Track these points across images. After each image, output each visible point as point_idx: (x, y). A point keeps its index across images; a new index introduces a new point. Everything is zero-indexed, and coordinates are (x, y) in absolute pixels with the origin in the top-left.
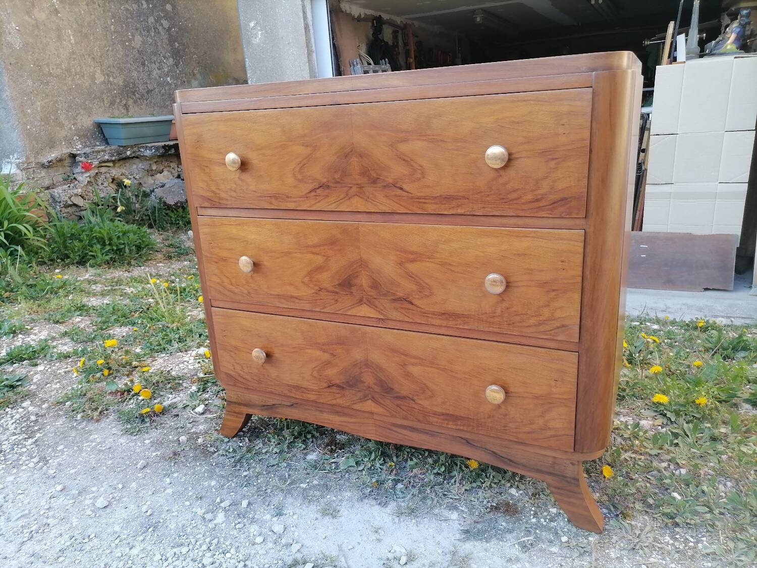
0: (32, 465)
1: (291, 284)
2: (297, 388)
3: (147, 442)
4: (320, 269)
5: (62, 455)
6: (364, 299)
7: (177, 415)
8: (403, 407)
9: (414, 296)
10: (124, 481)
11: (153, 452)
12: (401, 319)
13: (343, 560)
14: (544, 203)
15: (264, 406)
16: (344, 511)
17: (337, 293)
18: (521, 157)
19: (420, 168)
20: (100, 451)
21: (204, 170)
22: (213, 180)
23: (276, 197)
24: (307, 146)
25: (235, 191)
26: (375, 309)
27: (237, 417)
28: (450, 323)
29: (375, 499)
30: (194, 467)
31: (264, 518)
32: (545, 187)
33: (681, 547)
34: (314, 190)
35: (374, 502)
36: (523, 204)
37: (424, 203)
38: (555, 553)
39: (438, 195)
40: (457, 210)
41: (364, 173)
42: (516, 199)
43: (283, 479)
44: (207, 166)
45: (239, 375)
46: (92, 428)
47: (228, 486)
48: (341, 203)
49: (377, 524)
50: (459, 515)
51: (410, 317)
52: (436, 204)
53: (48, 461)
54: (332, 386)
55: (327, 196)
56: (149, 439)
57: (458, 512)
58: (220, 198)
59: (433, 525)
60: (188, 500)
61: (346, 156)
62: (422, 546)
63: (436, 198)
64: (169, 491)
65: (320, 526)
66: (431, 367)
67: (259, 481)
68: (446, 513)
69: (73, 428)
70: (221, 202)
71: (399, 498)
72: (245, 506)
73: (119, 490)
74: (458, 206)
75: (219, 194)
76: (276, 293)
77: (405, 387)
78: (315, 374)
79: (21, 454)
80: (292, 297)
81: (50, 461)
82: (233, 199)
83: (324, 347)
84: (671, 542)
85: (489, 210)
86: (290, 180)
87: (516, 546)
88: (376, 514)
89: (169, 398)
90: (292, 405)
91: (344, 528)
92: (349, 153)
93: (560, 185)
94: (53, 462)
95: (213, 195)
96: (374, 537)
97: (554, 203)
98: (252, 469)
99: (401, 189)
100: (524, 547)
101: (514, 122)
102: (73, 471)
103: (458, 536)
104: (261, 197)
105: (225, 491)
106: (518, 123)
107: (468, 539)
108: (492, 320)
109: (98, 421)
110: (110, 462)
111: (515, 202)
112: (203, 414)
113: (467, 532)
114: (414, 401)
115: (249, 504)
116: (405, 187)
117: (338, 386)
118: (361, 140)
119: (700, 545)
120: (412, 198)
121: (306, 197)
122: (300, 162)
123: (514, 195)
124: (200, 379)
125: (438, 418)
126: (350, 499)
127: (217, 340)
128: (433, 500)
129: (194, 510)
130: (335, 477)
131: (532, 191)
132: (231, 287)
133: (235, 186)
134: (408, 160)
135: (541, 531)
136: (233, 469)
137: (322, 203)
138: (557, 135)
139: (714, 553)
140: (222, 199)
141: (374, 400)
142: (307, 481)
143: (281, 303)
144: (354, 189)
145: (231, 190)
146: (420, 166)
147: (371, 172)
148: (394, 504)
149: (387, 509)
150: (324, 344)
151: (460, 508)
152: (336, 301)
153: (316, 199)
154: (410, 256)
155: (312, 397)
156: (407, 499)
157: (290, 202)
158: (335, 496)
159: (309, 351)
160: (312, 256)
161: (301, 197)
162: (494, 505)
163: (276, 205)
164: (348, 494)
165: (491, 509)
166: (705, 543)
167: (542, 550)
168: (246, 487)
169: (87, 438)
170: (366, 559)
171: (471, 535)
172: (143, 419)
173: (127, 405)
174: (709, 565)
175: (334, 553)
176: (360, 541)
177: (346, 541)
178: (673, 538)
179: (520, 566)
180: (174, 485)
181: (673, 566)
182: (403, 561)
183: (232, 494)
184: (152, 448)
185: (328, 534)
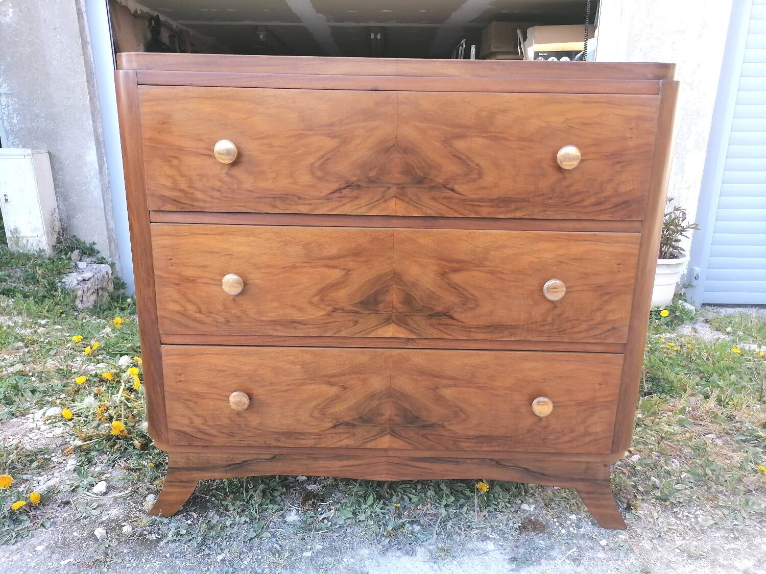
1: (294, 306)
2: (289, 434)
3: (40, 548)
4: (335, 286)
6: (393, 317)
8: (428, 437)
9: (456, 310)
11: (59, 560)
12: (437, 337)
14: (607, 206)
15: (229, 465)
17: (357, 312)
18: (587, 160)
19: (477, 167)
21: (170, 161)
22: (182, 175)
23: (284, 198)
24: (334, 137)
25: (219, 191)
26: (405, 328)
27: (184, 487)
28: (495, 336)
29: (399, 549)
32: (609, 190)
33: (688, 524)
34: (339, 190)
35: (399, 553)
36: (586, 207)
37: (479, 206)
38: (604, 559)
39: (495, 197)
40: (515, 213)
41: (408, 170)
42: (579, 202)
43: (276, 553)
44: (175, 157)
45: (200, 431)
48: (374, 207)
50: (494, 544)
51: (449, 332)
52: (492, 207)
54: (340, 425)
55: (356, 198)
56: (40, 544)
57: (491, 541)
58: (193, 200)
59: (476, 562)
61: (387, 150)
63: (492, 200)
66: (467, 387)
67: (245, 562)
68: (481, 545)
70: (194, 203)
71: (423, 541)
74: (517, 209)
75: (192, 194)
76: (270, 319)
77: (436, 413)
78: (316, 414)
82: (216, 201)
83: (332, 379)
85: (550, 213)
86: (305, 178)
87: (567, 561)
88: (409, 565)
89: (39, 481)
90: (274, 457)
92: (390, 148)
93: (624, 188)
95: (181, 194)
97: (615, 207)
98: (227, 551)
99: (453, 190)
100: (576, 560)
101: (584, 124)
104: (259, 198)
106: (588, 124)
107: (519, 568)
108: (542, 328)
111: (578, 205)
112: (106, 493)
113: (513, 560)
114: (443, 427)
116: (457, 188)
117: (347, 424)
118: (409, 132)
119: (700, 519)
120: (465, 200)
121: (327, 198)
122: (323, 156)
123: (577, 198)
124: (78, 449)
125: (470, 442)
126: (370, 557)
127: (166, 389)
128: (459, 534)
130: (337, 535)
131: (596, 194)
132: (198, 315)
133: (219, 184)
134: (464, 158)
135: (578, 540)
136: (199, 556)
137: (348, 206)
138: (625, 138)
139: (716, 524)
140: (197, 200)
141: (393, 433)
142: (309, 547)
143: (276, 330)
144: (393, 190)
145: (213, 188)
146: (477, 165)
147: (417, 171)
148: (423, 549)
149: (418, 557)
150: (333, 376)
151: (490, 536)
152: (356, 322)
153: (340, 201)
154: (455, 265)
155: (309, 442)
156: (432, 541)
157: (303, 204)
158: (352, 558)
159: (312, 387)
160: (327, 270)
161: (319, 199)
162: (520, 525)
163: (281, 207)
164: (365, 552)
165: (520, 530)
166: (701, 516)
167: (591, 559)
168: (233, 573)
171: (519, 561)
172: (15, 518)
174: (718, 535)
178: (677, 518)
181: (695, 543)
184: (55, 556)
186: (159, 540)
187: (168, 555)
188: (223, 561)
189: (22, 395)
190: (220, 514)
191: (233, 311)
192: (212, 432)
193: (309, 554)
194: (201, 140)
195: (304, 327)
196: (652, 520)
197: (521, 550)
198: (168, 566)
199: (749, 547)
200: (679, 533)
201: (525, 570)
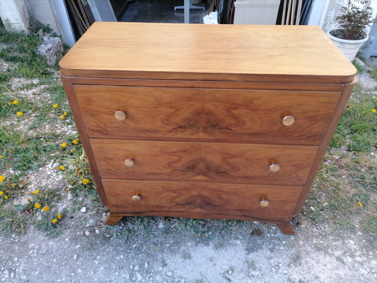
0: (6, 276)
1: (157, 168)
2: (158, 207)
3: (67, 240)
4: (175, 162)
5: (21, 264)
6: (201, 173)
7: (72, 217)
8: (215, 209)
9: (229, 171)
10: (72, 270)
11: (75, 246)
13: (205, 280)
14: (305, 137)
15: (134, 213)
16: (193, 254)
17: (185, 171)
18: (298, 119)
19: (243, 121)
20: (43, 254)
21: (94, 116)
22: (101, 122)
23: (149, 131)
24: (173, 108)
25: (119, 128)
26: (207, 177)
27: (117, 218)
29: (202, 243)
30: (105, 250)
31: (159, 269)
32: (307, 131)
33: (321, 232)
34: (175, 129)
35: (202, 245)
37: (242, 136)
38: (283, 250)
39: (250, 133)
40: (260, 139)
41: (209, 122)
43: (155, 244)
44: (96, 115)
45: (121, 204)
46: (25, 239)
47: (131, 256)
48: (192, 135)
49: (209, 256)
50: (240, 241)
52: (248, 136)
53: (15, 270)
54: (178, 205)
55: (184, 132)
56: (67, 238)
57: (239, 240)
58: (107, 131)
59: (233, 250)
60: (115, 271)
62: (233, 262)
63: (249, 134)
64: (102, 268)
65: (186, 265)
66: (233, 195)
67: (144, 248)
68: (235, 242)
69: (12, 242)
71: (212, 239)
72: (147, 266)
73: (74, 276)
74: (260, 137)
75: (106, 129)
76: (147, 172)
77: (219, 202)
78: (169, 201)
80: (157, 173)
81: (17, 270)
82: (118, 131)
83: (175, 191)
84: (317, 231)
85: (276, 139)
86: (159, 124)
87: (268, 250)
88: (206, 251)
89: (59, 206)
91: (197, 263)
92: (200, 113)
93: (314, 130)
94: (20, 270)
95: (102, 129)
96: (212, 264)
97: (309, 136)
98: (137, 243)
99: (230, 130)
100: (272, 250)
101: (299, 104)
102: (37, 273)
103: (244, 252)
104: (138, 131)
105: (131, 260)
106: (301, 105)
107: (249, 253)
109: (25, 233)
110: (55, 260)
112: (86, 212)
113: (247, 250)
114: (222, 206)
115: (148, 264)
116: (232, 129)
117: (182, 204)
118: (209, 106)
119: (326, 229)
120: (236, 134)
121: (170, 132)
122: (167, 116)
123: (291, 134)
124: (71, 189)
125: (233, 211)
126: (192, 246)
127: (106, 192)
128: (227, 236)
129: (122, 276)
130: (178, 236)
131: (300, 132)
132: (115, 170)
133: (119, 125)
134: (236, 117)
135: (274, 240)
136: (126, 245)
137: (179, 134)
138: (319, 111)
139: (332, 233)
140: (109, 131)
141: (201, 207)
142: (168, 242)
143: (150, 176)
144: (201, 129)
145: (116, 127)
146: (243, 120)
147: (213, 122)
148: (212, 243)
149: (210, 246)
150: (175, 190)
151: (239, 237)
152: (184, 174)
153: (176, 133)
154: (230, 156)
155: (166, 209)
156: (216, 239)
157: (158, 134)
158: (184, 247)
159: (166, 193)
160: (171, 157)
161: (166, 132)
162: (252, 232)
163: (149, 135)
164: (189, 244)
165: (251, 234)
166: (327, 228)
167: (278, 250)
168: (140, 254)
169: (28, 248)
170: (214, 276)
171: (249, 250)
172: (54, 226)
173: (36, 217)
174: (332, 238)
175: (200, 278)
176: (207, 267)
177: (201, 269)
178: (317, 229)
179: (273, 260)
180: (102, 264)
181: (321, 242)
182: (230, 272)
183: (136, 260)
184: (73, 244)
185: (192, 268)
186: (110, 237)
187: (115, 245)
188: (136, 247)
189: (41, 153)
190: (133, 224)
191: (130, 169)
192: (127, 205)
193: (168, 245)
194: (107, 108)
195: (162, 175)
196: (306, 230)
197: (251, 245)
198: (115, 250)
199: (342, 244)
200: (315, 237)
201: (251, 254)
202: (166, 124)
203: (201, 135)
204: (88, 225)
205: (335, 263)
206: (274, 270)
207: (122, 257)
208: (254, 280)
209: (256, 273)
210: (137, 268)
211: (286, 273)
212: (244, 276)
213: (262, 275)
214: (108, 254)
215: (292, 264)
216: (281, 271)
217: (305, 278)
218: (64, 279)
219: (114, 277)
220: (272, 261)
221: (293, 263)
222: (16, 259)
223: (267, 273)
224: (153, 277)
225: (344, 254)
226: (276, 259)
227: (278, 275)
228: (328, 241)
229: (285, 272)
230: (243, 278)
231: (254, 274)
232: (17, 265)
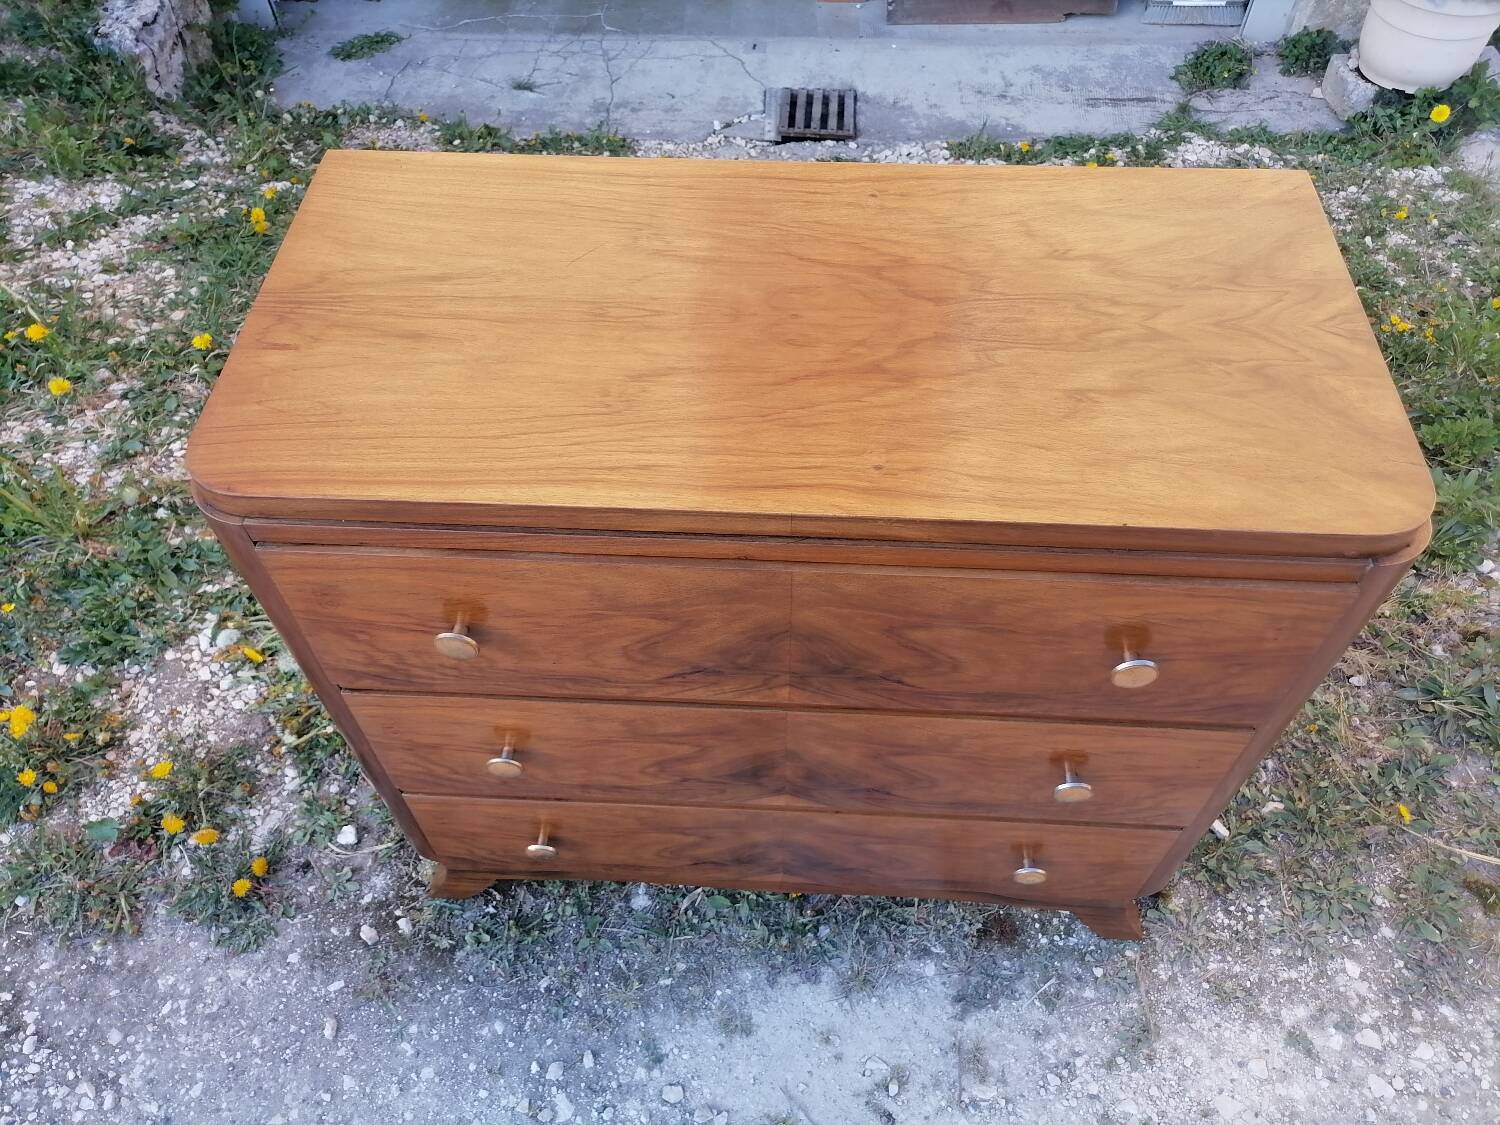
0: (88, 1104)
1: (615, 774)
3: (293, 958)
4: (684, 760)
5: (135, 1055)
6: (787, 790)
9: (896, 787)
10: (321, 1077)
11: (326, 983)
13: (802, 1116)
16: (758, 1017)
17: (723, 783)
19: (950, 660)
20: (213, 1018)
21: (352, 636)
23: (575, 679)
24: (666, 619)
25: (455, 669)
26: (807, 799)
29: (795, 971)
30: (434, 1000)
31: (637, 1077)
32: (1207, 693)
33: (1240, 928)
34: (681, 675)
35: (795, 978)
36: (1153, 709)
37: (950, 700)
38: (1092, 1001)
39: (980, 692)
41: (812, 659)
42: (1141, 703)
43: (621, 978)
44: (361, 632)
45: (485, 858)
46: (141, 957)
47: (531, 1026)
48: (747, 694)
49: (820, 1022)
50: (936, 965)
51: (886, 807)
52: (975, 701)
53: (115, 1082)
54: (702, 863)
55: (715, 684)
56: (292, 951)
57: (932, 960)
58: (410, 674)
59: (906, 998)
60: (477, 1084)
61: (772, 637)
62: (906, 1047)
63: (977, 695)
64: (427, 1073)
65: (734, 1060)
66: (910, 844)
67: (579, 994)
68: (917, 967)
69: (96, 969)
70: (415, 681)
71: (832, 957)
72: (592, 1065)
73: (329, 1103)
74: (1019, 705)
75: (406, 670)
76: (574, 783)
77: (856, 861)
78: (665, 854)
79: (39, 1082)
80: (616, 787)
81: (123, 1081)
82: (453, 679)
83: (687, 831)
84: (1226, 921)
86: (615, 661)
87: (1037, 1003)
88: (808, 1002)
89: (253, 819)
91: (772, 1049)
92: (778, 634)
94: (129, 1081)
95: (387, 671)
96: (827, 1053)
98: (551, 970)
99: (899, 682)
100: (1050, 1002)
102: (196, 1091)
103: (949, 1009)
104: (532, 678)
105: (533, 1039)
107: (965, 1011)
109: (139, 933)
110: (256, 1041)
112: (358, 845)
113: (959, 999)
114: (868, 871)
115: (595, 1055)
116: (907, 680)
117: (715, 863)
118: (814, 617)
119: (1262, 917)
120: (922, 693)
121: (660, 682)
122: (646, 639)
123: (1140, 700)
124: (295, 750)
126: (755, 985)
127: (422, 826)
128: (886, 947)
129: (504, 1102)
131: (1178, 694)
134: (926, 649)
135: (1061, 962)
136: (514, 981)
137: (698, 691)
138: (1261, 639)
139: (1283, 931)
140: (418, 676)
142: (667, 969)
143: (587, 791)
144: (785, 678)
145: (442, 667)
146: (951, 658)
147: (831, 660)
148: (830, 970)
149: (823, 985)
150: (689, 828)
151: (933, 949)
152: (722, 792)
153: (685, 686)
154: (899, 749)
156: (847, 955)
157: (613, 687)
158: (728, 987)
159: (654, 835)
160: (667, 746)
161: (645, 682)
162: (980, 926)
163: (578, 690)
164: (747, 976)
165: (979, 937)
166: (1266, 910)
167: (1073, 1000)
168: (565, 1016)
169: (152, 990)
170: (835, 1101)
171: (968, 1001)
172: (244, 905)
173: (171, 866)
174: (1279, 951)
175: (782, 1108)
176: (810, 1068)
177: (789, 1077)
178: (1228, 913)
179: (1054, 1042)
180: (426, 1056)
181: (1237, 969)
182: (894, 1089)
183: (549, 1041)
184: (318, 974)
185: (755, 1071)
186: (452, 950)
187: (471, 979)
188: (548, 989)
189: (162, 582)
190: (534, 893)
191: (509, 782)
192: (507, 860)
193: (668, 982)
194: (404, 615)
195: (636, 791)
196: (1184, 920)
197: (974, 980)
198: (475, 999)
199: (1316, 979)
200: (1218, 948)
201: (974, 1018)
202: (642, 662)
203: (784, 694)
204: (367, 899)
205: (1282, 1053)
206: (1053, 1080)
207: (499, 1027)
208: (977, 1119)
209: (987, 1093)
210: (554, 1072)
211: (1095, 1093)
212: (943, 1103)
213: (1007, 1103)
214: (448, 1015)
215: (1120, 1060)
216: (1079, 1086)
217: (1162, 1114)
218: (294, 1115)
219: (473, 1106)
220: (1048, 1046)
221: (1123, 1056)
222: (114, 1037)
223: (1026, 1094)
224: (614, 1107)
225: (1317, 1019)
226: (1063, 1037)
227: (1066, 1103)
228: (1266, 963)
229: (1094, 1089)
230: (940, 1110)
231: (981, 1096)
232: (122, 1058)
